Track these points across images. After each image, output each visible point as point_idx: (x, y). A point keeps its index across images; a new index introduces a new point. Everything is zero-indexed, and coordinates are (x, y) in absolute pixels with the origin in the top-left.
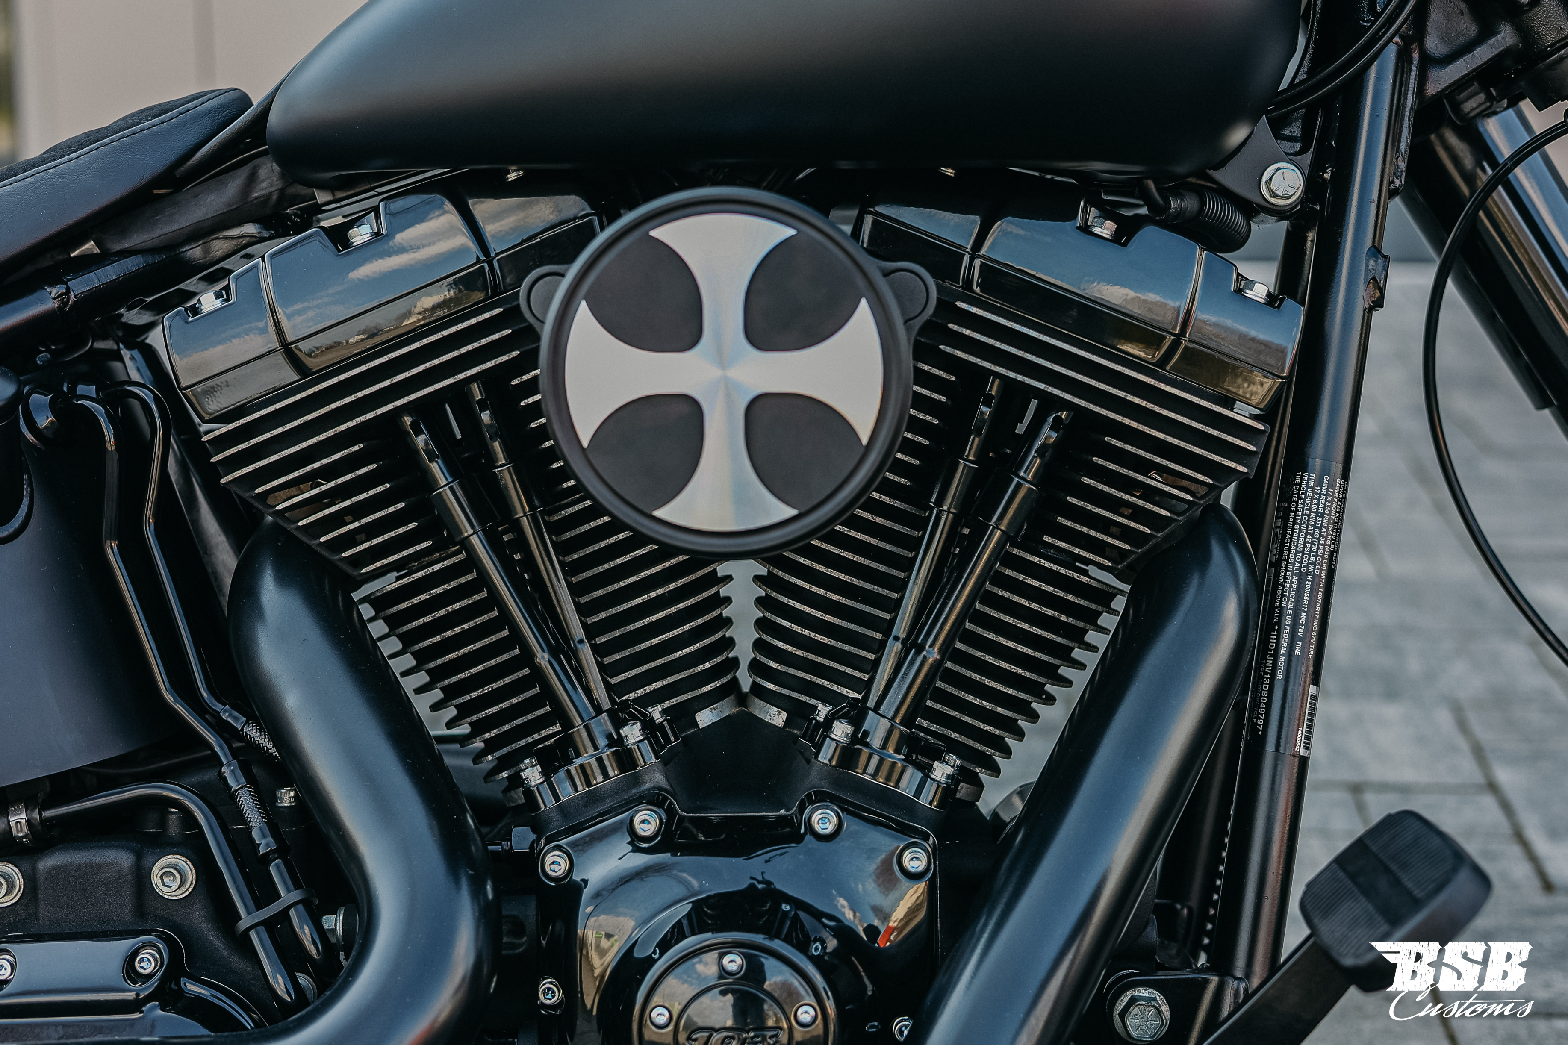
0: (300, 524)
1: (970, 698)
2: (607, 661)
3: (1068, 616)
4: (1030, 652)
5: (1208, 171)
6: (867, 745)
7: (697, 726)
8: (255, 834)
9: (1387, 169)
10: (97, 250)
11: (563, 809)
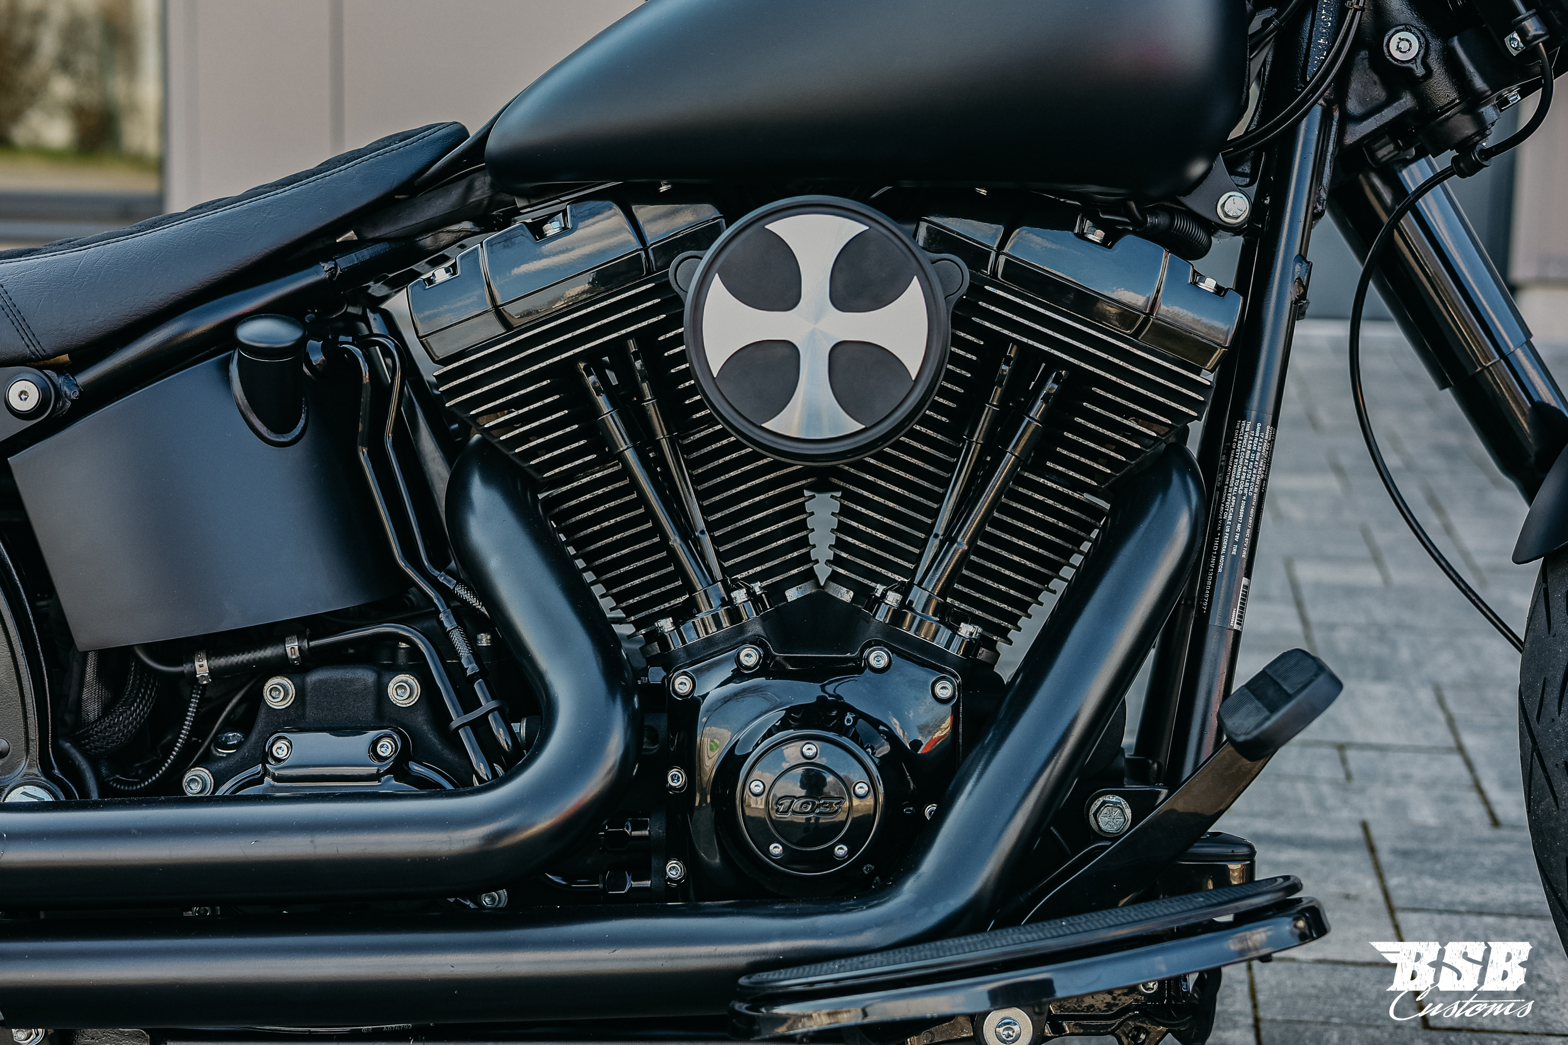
0: (502, 438)
1: (990, 583)
2: (721, 549)
3: (1064, 522)
4: (1035, 549)
5: (1178, 197)
6: (912, 610)
7: (787, 600)
8: (464, 661)
9: (1312, 199)
10: (356, 238)
11: (688, 650)
